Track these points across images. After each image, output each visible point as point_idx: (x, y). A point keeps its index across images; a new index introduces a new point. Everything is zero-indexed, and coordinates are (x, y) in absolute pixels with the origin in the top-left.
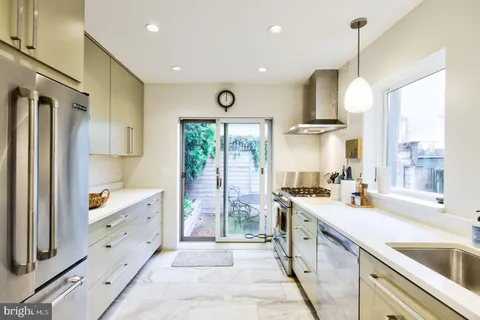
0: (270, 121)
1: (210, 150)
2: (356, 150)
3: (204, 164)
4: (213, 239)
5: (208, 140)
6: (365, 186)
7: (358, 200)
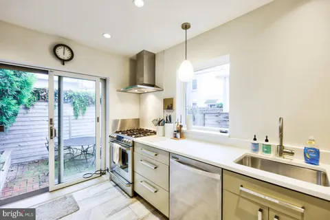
0: (105, 81)
1: (25, 101)
2: (172, 105)
3: (15, 114)
4: (46, 190)
5: (24, 91)
6: (181, 126)
7: (178, 135)
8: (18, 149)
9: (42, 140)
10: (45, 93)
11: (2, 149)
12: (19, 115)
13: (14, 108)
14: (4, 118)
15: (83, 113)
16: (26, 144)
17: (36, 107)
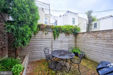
8: (32, 54)
9: (41, 50)
10: (42, 27)
11: (25, 54)
12: (32, 37)
13: (30, 32)
14: (24, 38)
15: (57, 37)
16: (34, 52)
17: (39, 34)
